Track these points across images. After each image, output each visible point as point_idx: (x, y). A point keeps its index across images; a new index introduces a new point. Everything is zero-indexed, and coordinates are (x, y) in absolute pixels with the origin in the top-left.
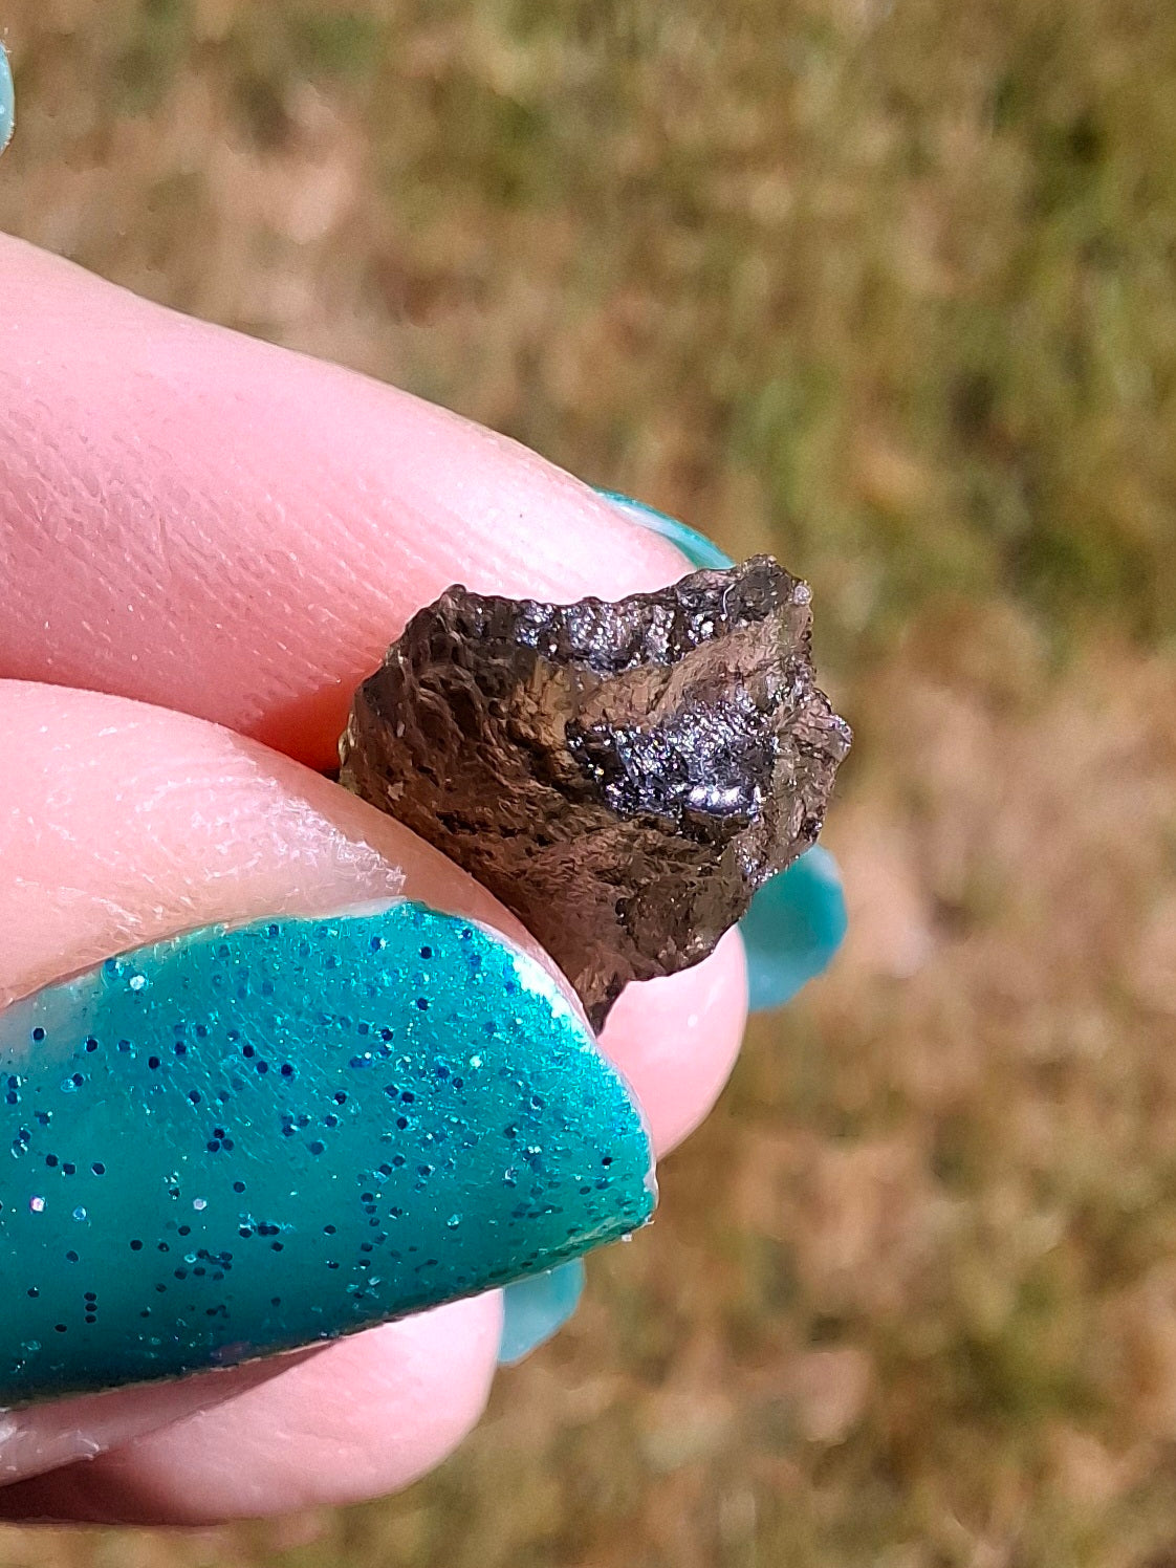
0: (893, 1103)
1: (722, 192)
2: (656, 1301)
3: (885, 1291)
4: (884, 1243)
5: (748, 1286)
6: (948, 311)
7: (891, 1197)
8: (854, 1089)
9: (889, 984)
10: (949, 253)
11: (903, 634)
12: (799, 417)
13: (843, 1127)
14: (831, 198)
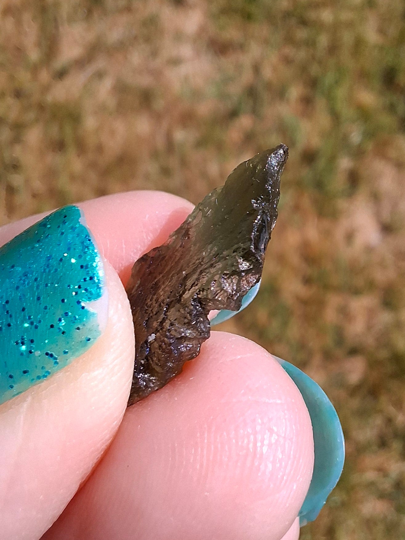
0: (371, 286)
1: (312, 15)
2: (302, 346)
3: (370, 341)
4: (369, 327)
5: (329, 341)
6: (381, 48)
7: (371, 313)
8: (359, 282)
9: (369, 249)
10: (381, 31)
11: (370, 146)
12: (337, 82)
13: (356, 292)
14: (346, 16)
